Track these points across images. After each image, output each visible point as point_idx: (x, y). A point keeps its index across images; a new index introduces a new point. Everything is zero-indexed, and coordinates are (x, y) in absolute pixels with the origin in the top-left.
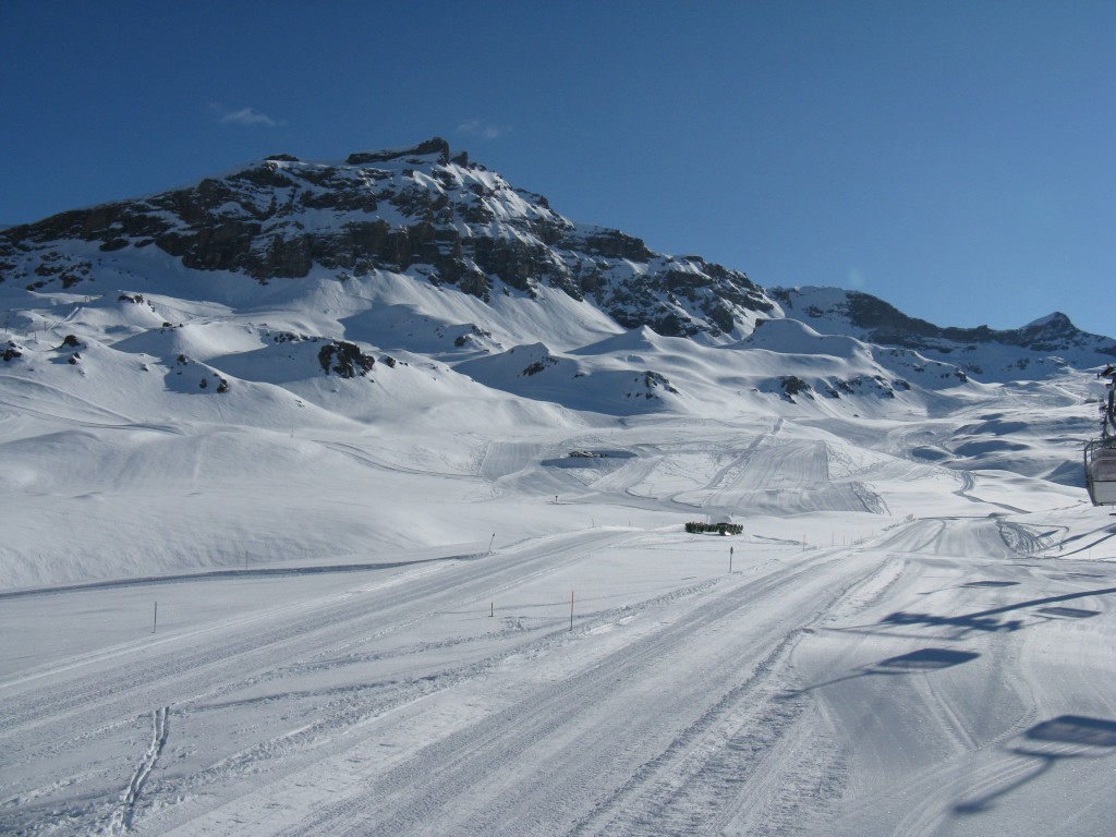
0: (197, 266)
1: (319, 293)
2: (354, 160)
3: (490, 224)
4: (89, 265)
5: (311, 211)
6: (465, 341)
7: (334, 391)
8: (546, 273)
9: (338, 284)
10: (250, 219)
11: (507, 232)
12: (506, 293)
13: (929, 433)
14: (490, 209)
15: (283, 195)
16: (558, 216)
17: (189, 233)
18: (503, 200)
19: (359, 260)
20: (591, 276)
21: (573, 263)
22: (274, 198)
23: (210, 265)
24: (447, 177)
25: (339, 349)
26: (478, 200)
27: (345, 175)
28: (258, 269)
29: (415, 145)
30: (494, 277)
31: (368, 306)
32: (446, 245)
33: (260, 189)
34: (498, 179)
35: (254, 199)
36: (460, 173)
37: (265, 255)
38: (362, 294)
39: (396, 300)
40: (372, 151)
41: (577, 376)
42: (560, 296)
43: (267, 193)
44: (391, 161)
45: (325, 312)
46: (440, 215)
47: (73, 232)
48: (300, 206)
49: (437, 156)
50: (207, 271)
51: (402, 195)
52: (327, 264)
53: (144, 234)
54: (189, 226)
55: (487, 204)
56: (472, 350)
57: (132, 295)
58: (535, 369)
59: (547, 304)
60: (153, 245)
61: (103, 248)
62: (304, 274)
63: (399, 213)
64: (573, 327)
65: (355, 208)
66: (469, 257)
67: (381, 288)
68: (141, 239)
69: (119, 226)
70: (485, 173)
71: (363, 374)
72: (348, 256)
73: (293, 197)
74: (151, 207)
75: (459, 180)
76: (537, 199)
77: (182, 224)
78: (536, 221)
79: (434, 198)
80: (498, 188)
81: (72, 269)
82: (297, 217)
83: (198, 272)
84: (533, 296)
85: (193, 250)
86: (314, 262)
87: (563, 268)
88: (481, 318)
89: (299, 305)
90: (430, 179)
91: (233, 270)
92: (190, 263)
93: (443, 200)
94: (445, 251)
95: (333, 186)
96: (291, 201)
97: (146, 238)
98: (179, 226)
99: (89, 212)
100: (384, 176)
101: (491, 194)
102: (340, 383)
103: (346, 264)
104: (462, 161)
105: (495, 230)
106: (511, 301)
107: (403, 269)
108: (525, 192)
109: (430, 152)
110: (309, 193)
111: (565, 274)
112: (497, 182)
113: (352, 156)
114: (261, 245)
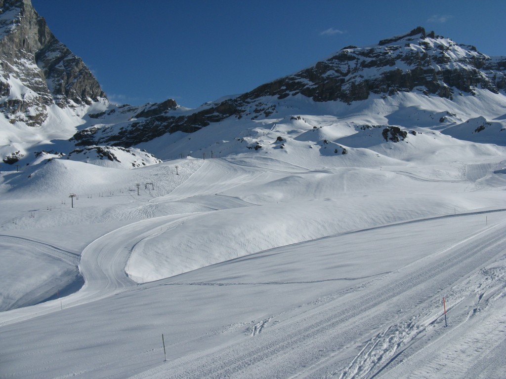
0: (319, 100)
1: (374, 105)
2: (382, 43)
3: (449, 63)
4: (275, 106)
5: (366, 69)
6: (444, 119)
7: (391, 149)
8: (479, 82)
9: (382, 100)
10: (340, 76)
11: (457, 66)
12: (461, 95)
14: (448, 56)
15: (352, 64)
16: (482, 54)
17: (314, 87)
18: (454, 51)
19: (390, 88)
20: (501, 81)
21: (492, 76)
22: (349, 66)
23: (325, 99)
24: (426, 44)
25: (391, 130)
26: (442, 53)
27: (379, 51)
28: (346, 98)
29: (409, 32)
30: (454, 88)
31: (397, 108)
32: (429, 76)
33: (342, 63)
34: (450, 41)
35: (340, 67)
36: (432, 41)
37: (348, 92)
38: (393, 104)
39: (409, 105)
40: (389, 38)
41: (502, 130)
42: (487, 93)
43: (345, 64)
44: (399, 41)
45: (378, 114)
46: (425, 63)
47: (266, 93)
48: (361, 68)
49: (420, 35)
50: (324, 102)
51: (406, 56)
52: (376, 92)
53: (294, 90)
54: (314, 83)
55: (446, 54)
56: (448, 123)
57: (296, 117)
58: (481, 129)
59: (481, 97)
60: (300, 94)
61: (279, 98)
62: (367, 98)
63: (406, 65)
64: (495, 107)
65: (385, 65)
66: (441, 80)
67: (402, 100)
68: (294, 92)
69: (284, 88)
70: (443, 39)
71: (403, 140)
72: (385, 87)
73: (357, 64)
74: (297, 77)
75: (432, 45)
76: (470, 48)
77: (311, 83)
78: (471, 58)
79: (421, 55)
80: (451, 46)
81: (268, 109)
82: (360, 73)
83: (320, 103)
84: (474, 94)
85: (317, 93)
86: (370, 92)
87: (487, 79)
88: (449, 108)
89: (366, 112)
90: (418, 46)
91: (335, 100)
92: (316, 99)
93: (425, 55)
94: (429, 79)
95: (374, 57)
96: (357, 66)
97: (296, 91)
98: (309, 84)
99: (271, 84)
100: (396, 49)
101: (448, 49)
102: (393, 145)
103: (384, 91)
104: (432, 35)
105: (452, 66)
106: (463, 98)
107: (410, 89)
108: (464, 45)
109: (416, 34)
110: (364, 62)
111: (489, 82)
112: (450, 43)
113: (381, 42)
114: (346, 87)
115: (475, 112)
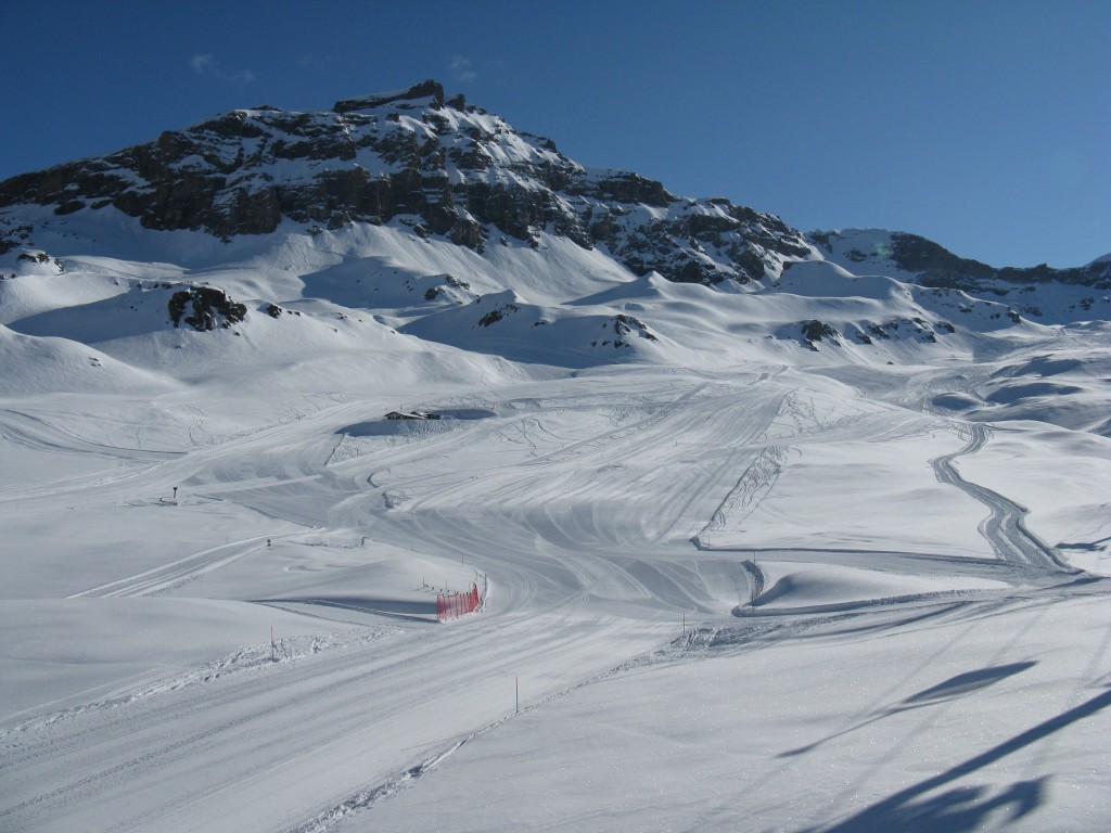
0: (156, 226)
1: (285, 248)
2: (340, 108)
3: (487, 170)
4: (30, 229)
5: (283, 162)
6: (437, 293)
8: (551, 221)
9: (309, 239)
10: (214, 172)
11: (503, 177)
12: (504, 243)
13: (960, 377)
14: (488, 153)
15: (251, 146)
16: (567, 160)
17: (148, 191)
18: (505, 144)
19: (334, 212)
20: (602, 223)
21: (583, 209)
22: (242, 149)
23: (170, 224)
24: (439, 121)
25: (197, 295)
26: (474, 145)
27: (320, 121)
28: (222, 227)
29: (406, 90)
30: (491, 226)
31: (340, 260)
32: (434, 193)
33: (227, 141)
34: (500, 122)
35: (218, 151)
36: (455, 117)
37: (227, 211)
38: (333, 249)
39: (371, 253)
40: (359, 98)
41: (537, 324)
42: (566, 245)
43: (233, 144)
44: (380, 108)
45: (286, 269)
46: (429, 161)
47: (28, 196)
48: (270, 157)
49: (430, 99)
50: (166, 231)
51: (385, 140)
52: (298, 218)
53: (100, 195)
54: (148, 183)
55: (484, 149)
56: (444, 303)
57: (34, 253)
58: (493, 318)
59: (549, 254)
60: (111, 206)
61: (58, 212)
62: (272, 230)
63: (381, 161)
65: (330, 157)
66: (461, 204)
67: (358, 242)
68: (98, 200)
69: (73, 187)
70: (485, 116)
71: (225, 326)
72: (322, 208)
73: (262, 147)
74: (110, 165)
75: (454, 124)
76: (544, 142)
77: (142, 182)
78: (541, 166)
79: (421, 143)
80: (499, 132)
81: (10, 233)
82: (266, 168)
83: (157, 232)
84: (534, 245)
85: (152, 209)
86: (283, 217)
87: (570, 215)
88: (469, 270)
89: (259, 262)
90: (419, 123)
91: (194, 228)
92: (149, 223)
93: (431, 144)
94: (433, 200)
95: (307, 134)
96: (260, 152)
97: (103, 199)
98: (138, 183)
99: (43, 174)
100: (366, 122)
101: (490, 137)
103: (319, 217)
104: (458, 104)
105: (493, 175)
106: (510, 252)
107: (386, 220)
108: (530, 135)
109: (422, 96)
110: (281, 143)
111: (573, 221)
112: (498, 126)
113: (338, 104)
114: (224, 200)
115: (528, 285)
